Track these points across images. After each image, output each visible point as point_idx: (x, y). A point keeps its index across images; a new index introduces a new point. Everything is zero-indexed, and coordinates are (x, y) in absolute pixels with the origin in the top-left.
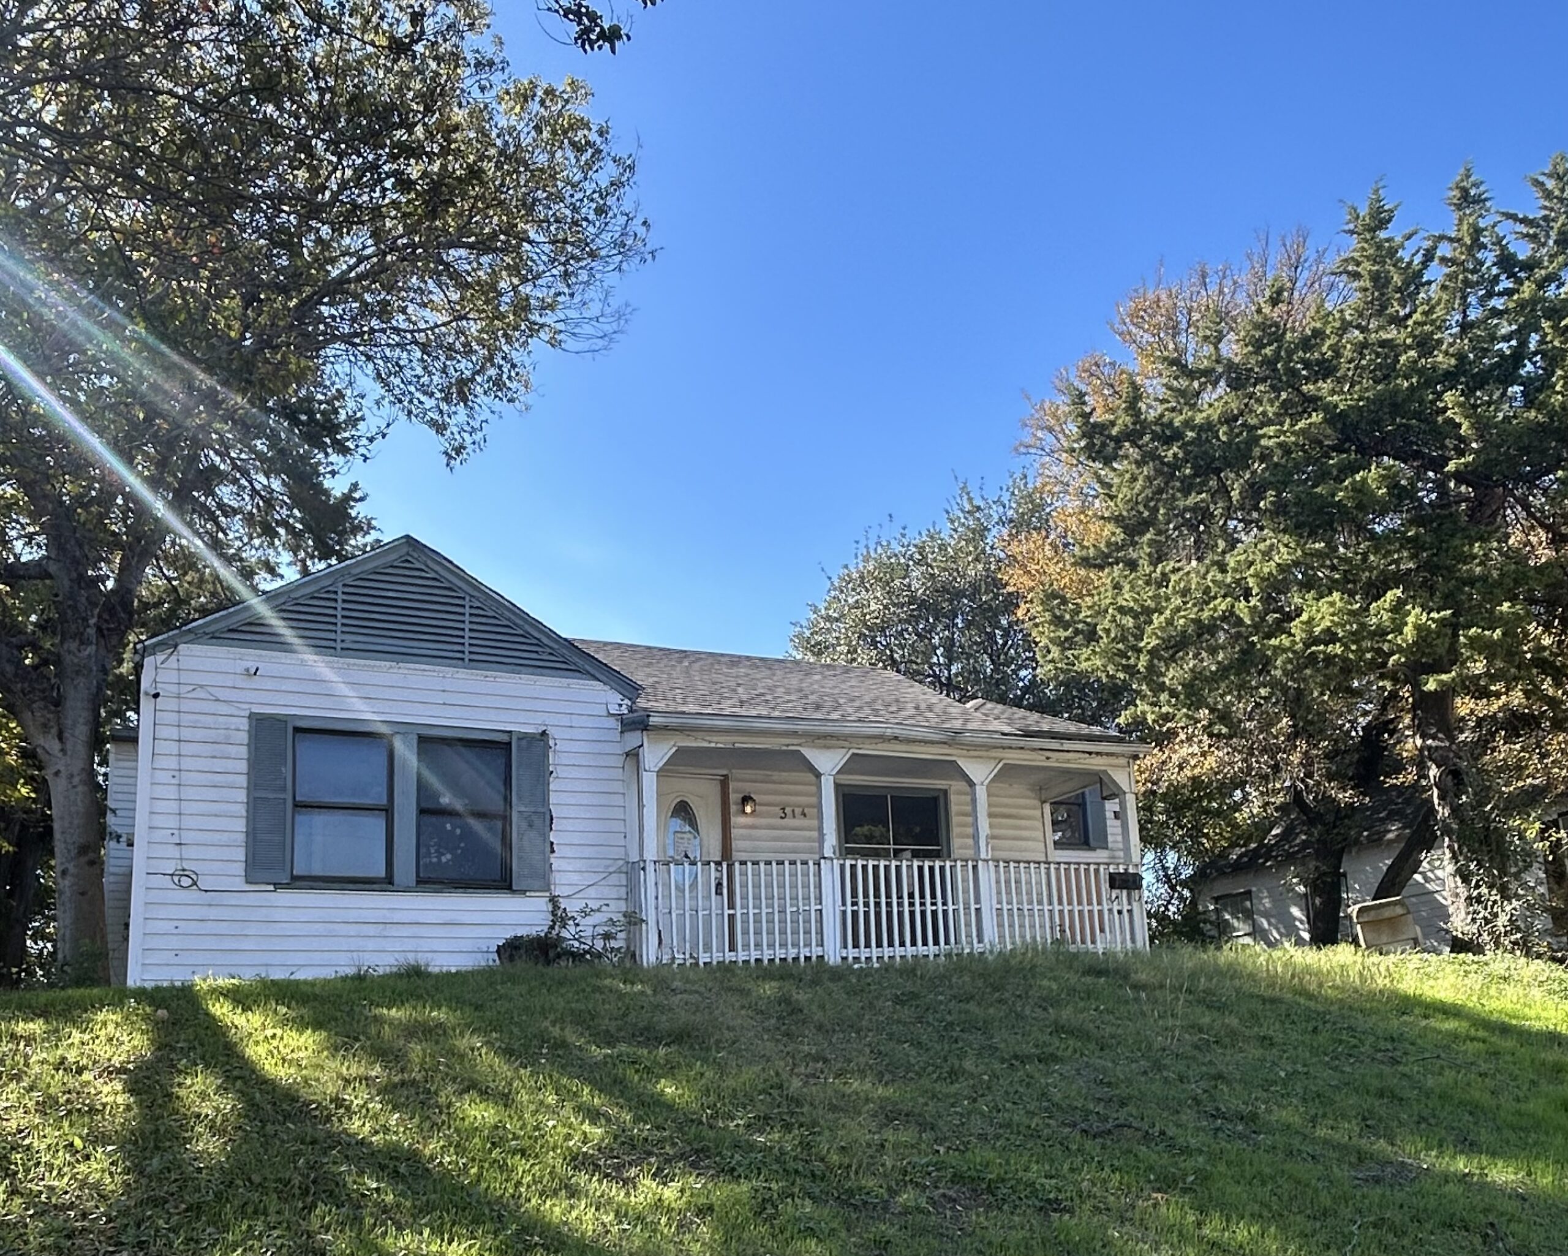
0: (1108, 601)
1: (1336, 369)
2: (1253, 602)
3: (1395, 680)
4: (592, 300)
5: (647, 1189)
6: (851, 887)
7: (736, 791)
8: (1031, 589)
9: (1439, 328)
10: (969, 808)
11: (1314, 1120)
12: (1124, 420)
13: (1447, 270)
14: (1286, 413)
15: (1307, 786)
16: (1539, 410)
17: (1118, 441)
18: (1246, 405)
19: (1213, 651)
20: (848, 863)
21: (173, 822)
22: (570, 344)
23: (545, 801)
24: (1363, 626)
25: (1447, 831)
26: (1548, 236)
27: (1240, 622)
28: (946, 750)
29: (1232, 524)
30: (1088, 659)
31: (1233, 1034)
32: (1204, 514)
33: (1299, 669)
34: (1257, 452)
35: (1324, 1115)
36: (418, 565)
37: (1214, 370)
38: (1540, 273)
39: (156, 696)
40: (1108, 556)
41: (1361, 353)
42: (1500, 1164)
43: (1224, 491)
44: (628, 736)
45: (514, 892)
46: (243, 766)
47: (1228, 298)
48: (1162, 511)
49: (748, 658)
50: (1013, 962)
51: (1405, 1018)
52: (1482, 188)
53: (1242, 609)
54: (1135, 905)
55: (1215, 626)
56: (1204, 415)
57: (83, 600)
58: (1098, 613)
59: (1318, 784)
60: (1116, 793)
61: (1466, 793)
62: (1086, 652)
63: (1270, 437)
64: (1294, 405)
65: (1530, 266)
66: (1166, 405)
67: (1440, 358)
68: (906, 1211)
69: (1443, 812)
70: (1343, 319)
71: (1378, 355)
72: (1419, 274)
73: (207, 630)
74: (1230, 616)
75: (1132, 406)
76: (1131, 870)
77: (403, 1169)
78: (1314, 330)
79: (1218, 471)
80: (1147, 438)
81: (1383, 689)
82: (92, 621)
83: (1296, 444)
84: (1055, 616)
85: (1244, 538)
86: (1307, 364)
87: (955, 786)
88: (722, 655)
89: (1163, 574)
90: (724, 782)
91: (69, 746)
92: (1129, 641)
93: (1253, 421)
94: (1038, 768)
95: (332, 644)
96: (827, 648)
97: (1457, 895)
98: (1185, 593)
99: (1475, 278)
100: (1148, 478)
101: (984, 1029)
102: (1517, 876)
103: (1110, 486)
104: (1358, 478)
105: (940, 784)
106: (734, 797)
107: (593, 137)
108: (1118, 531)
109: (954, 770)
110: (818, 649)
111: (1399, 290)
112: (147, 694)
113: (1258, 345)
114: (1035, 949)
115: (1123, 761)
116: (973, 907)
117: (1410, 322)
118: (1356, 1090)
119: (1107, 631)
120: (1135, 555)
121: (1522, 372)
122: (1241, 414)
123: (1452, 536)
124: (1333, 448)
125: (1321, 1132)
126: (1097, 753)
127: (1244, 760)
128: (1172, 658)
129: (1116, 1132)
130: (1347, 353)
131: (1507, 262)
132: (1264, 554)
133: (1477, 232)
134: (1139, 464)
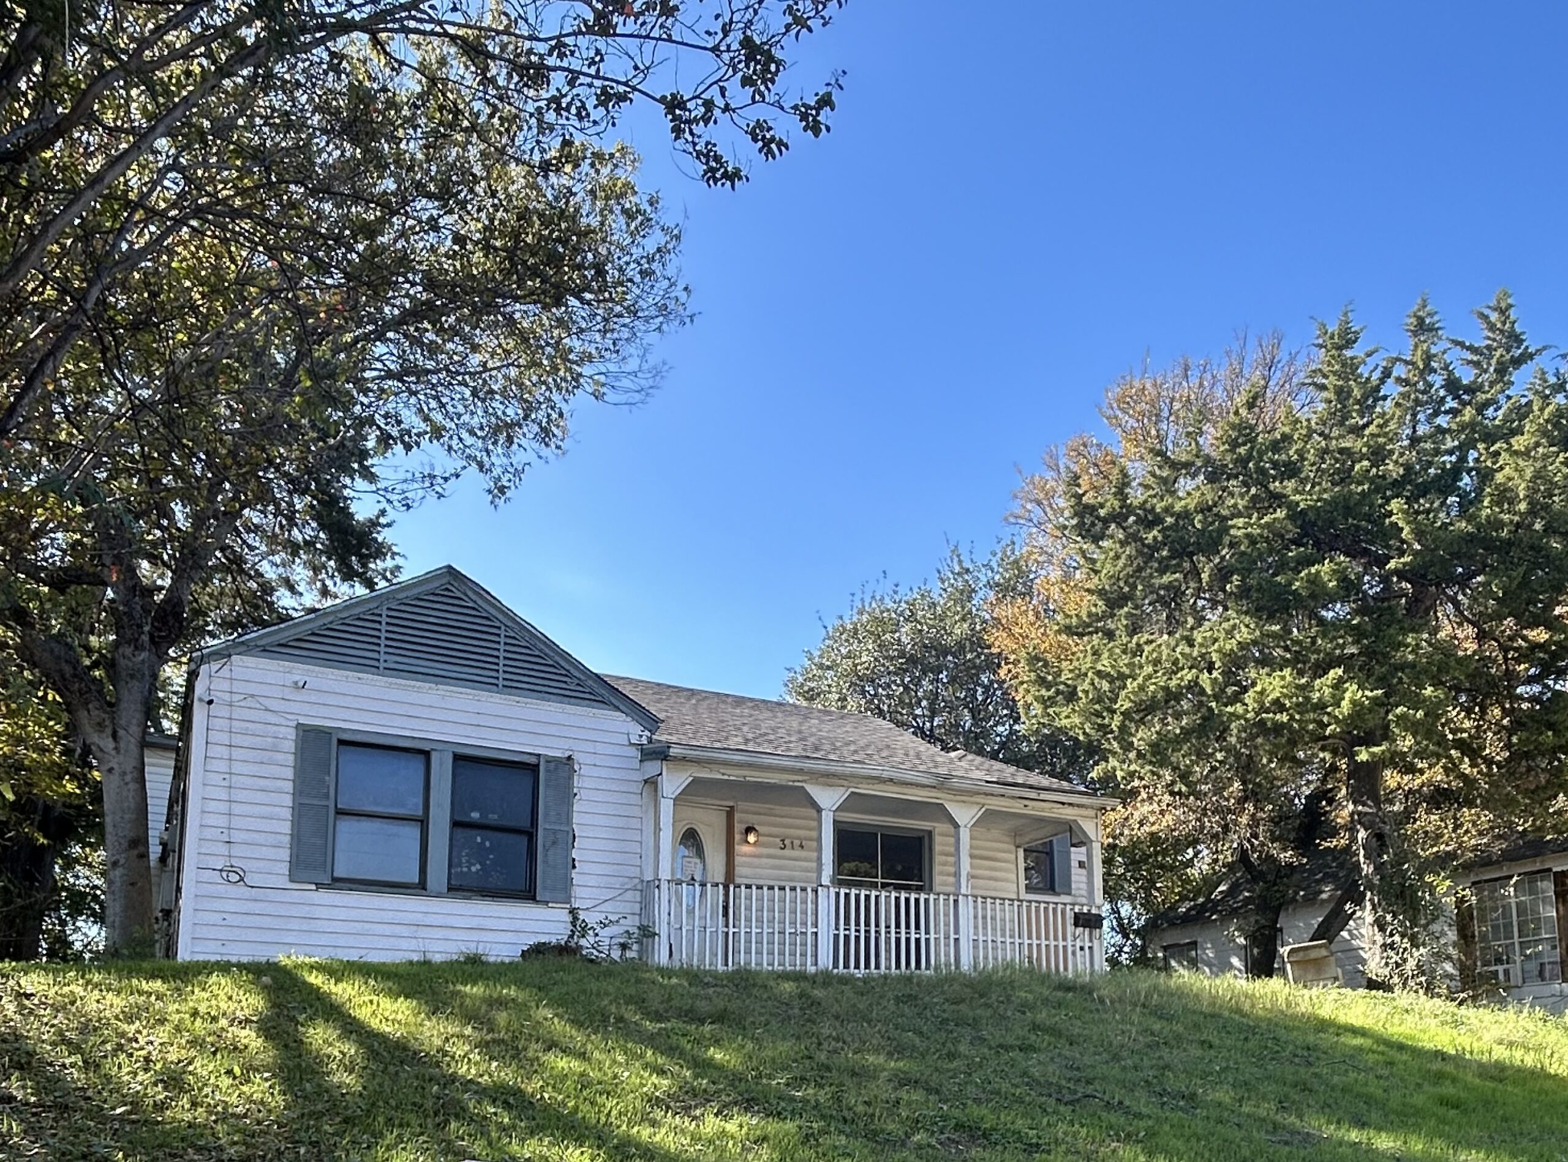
0: (1088, 665)
1: (1300, 471)
2: (1215, 674)
3: (1335, 752)
4: (631, 356)
5: (711, 1124)
6: (844, 914)
7: (740, 822)
8: (1013, 652)
9: (1391, 440)
10: (952, 849)
11: (1241, 1100)
12: (1112, 503)
13: (1401, 389)
14: (1254, 507)
15: (1252, 845)
16: (1469, 522)
17: (1106, 521)
18: (1220, 497)
19: (1178, 716)
20: (843, 891)
21: (222, 821)
22: (611, 396)
23: (569, 821)
24: (1308, 699)
25: (1370, 887)
26: (1489, 364)
27: (1203, 692)
28: (934, 793)
29: (1201, 603)
30: (1067, 717)
31: (1178, 1037)
32: (1175, 593)
33: (1252, 737)
34: (1226, 540)
35: (1249, 1098)
36: (459, 594)
37: (1193, 464)
38: (1481, 397)
39: (210, 702)
40: (1089, 625)
41: (1322, 458)
42: (1384, 1135)
43: (1196, 573)
44: (648, 764)
45: (538, 902)
46: (289, 773)
47: (1207, 391)
48: (1140, 587)
49: (752, 700)
50: (994, 978)
51: (1322, 1035)
52: (1436, 318)
53: (1205, 679)
54: (1096, 943)
55: (1181, 693)
56: (1183, 503)
57: (139, 608)
58: (1078, 676)
59: (1262, 844)
60: (1083, 841)
61: (1388, 853)
62: (1066, 711)
63: (1239, 528)
64: (1262, 500)
65: (1472, 390)
66: (1151, 492)
67: (1391, 467)
68: (920, 1147)
69: (1367, 869)
70: (1309, 428)
71: (1337, 461)
72: (1377, 389)
73: (259, 643)
74: (1194, 686)
75: (1121, 492)
76: (1094, 911)
77: (511, 1100)
78: (1283, 435)
79: (1191, 555)
80: (1132, 519)
81: (1323, 760)
82: (147, 629)
83: (1261, 536)
84: (1039, 676)
85: (1209, 616)
86: (1275, 465)
87: (940, 828)
88: (727, 695)
89: (1138, 645)
90: (730, 813)
91: (122, 745)
92: (1104, 703)
93: (1225, 512)
94: (1014, 815)
95: (376, 664)
96: (818, 695)
97: (1374, 942)
98: (1157, 662)
99: (1425, 398)
100: (1130, 556)
101: (975, 1023)
102: (1425, 927)
103: (1093, 561)
104: (1313, 570)
105: (925, 825)
106: (739, 828)
107: (645, 206)
108: (1100, 603)
109: (941, 813)
110: (811, 696)
111: (1358, 402)
112: (201, 700)
113: (1234, 445)
114: (1013, 967)
115: (1092, 813)
116: (952, 936)
117: (1367, 432)
118: (1276, 1082)
119: (1086, 692)
120: (1113, 627)
121: (1461, 484)
122: (1215, 505)
123: (1389, 626)
124: (1293, 542)
125: (1246, 1109)
126: (1070, 804)
127: (1198, 819)
128: (1142, 721)
129: (1085, 1101)
130: (1311, 457)
131: (1453, 386)
132: (1227, 632)
133: (1428, 357)
134: (1123, 544)
